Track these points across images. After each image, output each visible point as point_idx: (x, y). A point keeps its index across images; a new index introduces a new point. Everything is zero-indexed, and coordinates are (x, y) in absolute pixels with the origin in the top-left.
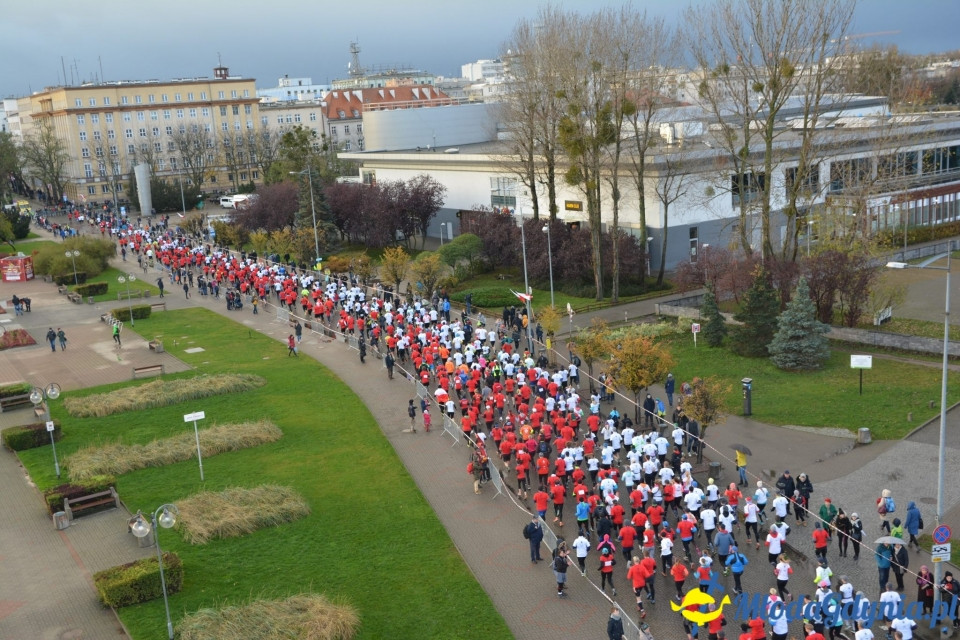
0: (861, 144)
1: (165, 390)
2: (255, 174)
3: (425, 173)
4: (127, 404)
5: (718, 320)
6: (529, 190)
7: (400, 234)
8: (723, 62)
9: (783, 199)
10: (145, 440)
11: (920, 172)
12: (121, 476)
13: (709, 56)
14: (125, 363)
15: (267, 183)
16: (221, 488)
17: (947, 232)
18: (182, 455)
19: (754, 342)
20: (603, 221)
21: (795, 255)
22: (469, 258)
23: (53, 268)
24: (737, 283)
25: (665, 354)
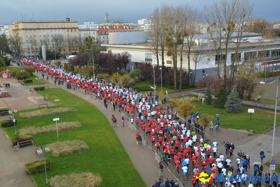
0: (253, 47)
1: (48, 111)
2: (77, 49)
3: (126, 51)
4: (37, 115)
5: (210, 97)
6: (156, 57)
7: (118, 68)
8: (214, 22)
9: (230, 62)
10: (41, 126)
11: (270, 56)
12: (34, 136)
13: (210, 20)
14: (37, 103)
15: (80, 52)
16: (63, 140)
17: (278, 74)
18: (52, 130)
19: (220, 104)
20: (177, 67)
21: (233, 79)
22: (138, 76)
23: (17, 75)
24: (216, 86)
25: (194, 106)
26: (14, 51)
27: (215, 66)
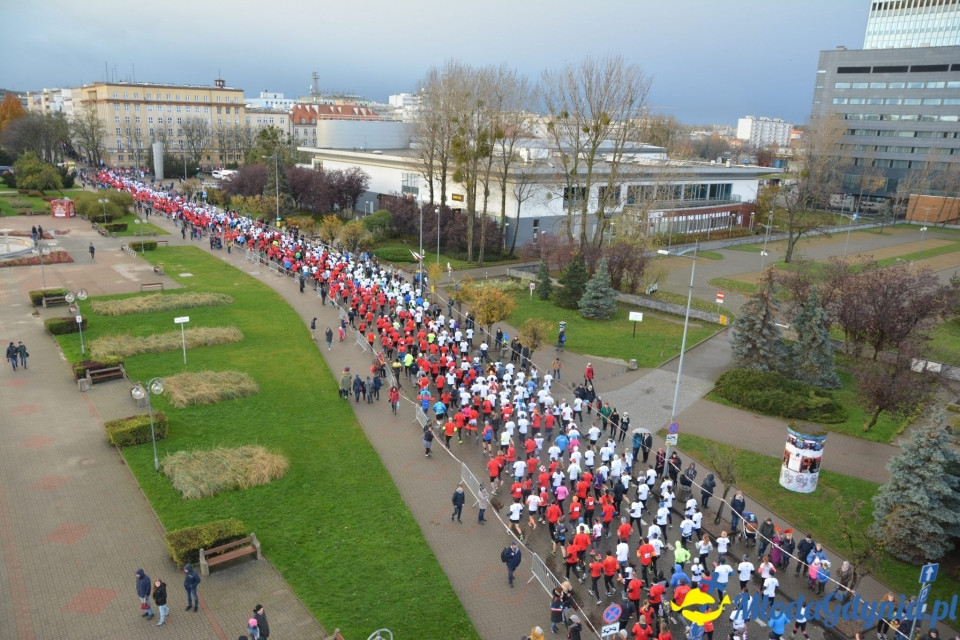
0: (648, 176)
1: (163, 301)
2: (239, 157)
3: (357, 166)
4: (135, 308)
5: (547, 282)
6: (428, 184)
7: (337, 206)
8: (564, 110)
9: (596, 205)
10: (146, 334)
11: (682, 199)
12: (129, 357)
13: (556, 105)
14: (137, 280)
15: (246, 163)
16: (197, 371)
18: (172, 346)
19: (569, 299)
20: (477, 209)
21: (601, 243)
22: (383, 227)
23: (89, 210)
24: (562, 259)
25: (511, 302)
26: (84, 155)
27: (563, 213)
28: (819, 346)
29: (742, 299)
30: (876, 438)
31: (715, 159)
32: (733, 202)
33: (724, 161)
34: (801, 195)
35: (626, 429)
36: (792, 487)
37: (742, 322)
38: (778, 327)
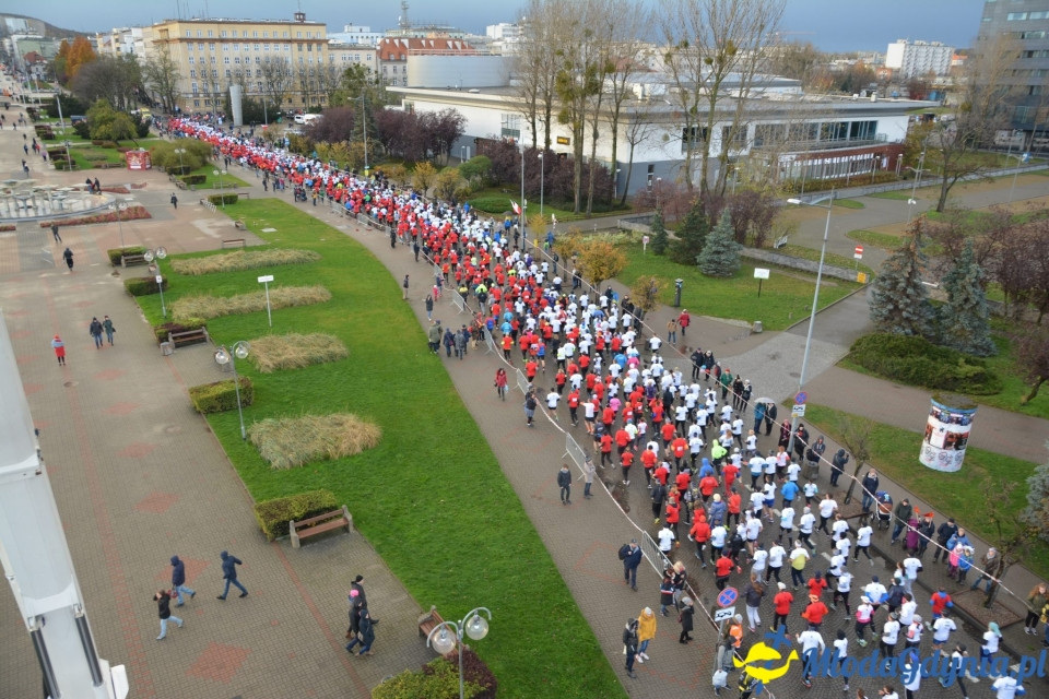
0: (779, 113)
1: (246, 258)
2: (322, 99)
3: (453, 107)
4: (217, 267)
5: (663, 236)
6: (530, 126)
7: (430, 152)
9: (719, 148)
10: (229, 295)
11: (818, 139)
12: (211, 319)
13: (674, 33)
14: (217, 236)
15: (331, 106)
16: (283, 333)
17: (831, 186)
18: (256, 307)
19: (687, 254)
20: (584, 154)
21: (723, 191)
22: (481, 175)
23: (166, 161)
24: (680, 209)
25: (622, 257)
26: (158, 100)
27: (683, 157)
28: (972, 308)
29: (885, 254)
30: (1036, 413)
31: (859, 92)
32: (879, 142)
33: (869, 94)
34: (960, 132)
35: (747, 399)
36: (933, 465)
37: (883, 279)
38: (925, 286)
